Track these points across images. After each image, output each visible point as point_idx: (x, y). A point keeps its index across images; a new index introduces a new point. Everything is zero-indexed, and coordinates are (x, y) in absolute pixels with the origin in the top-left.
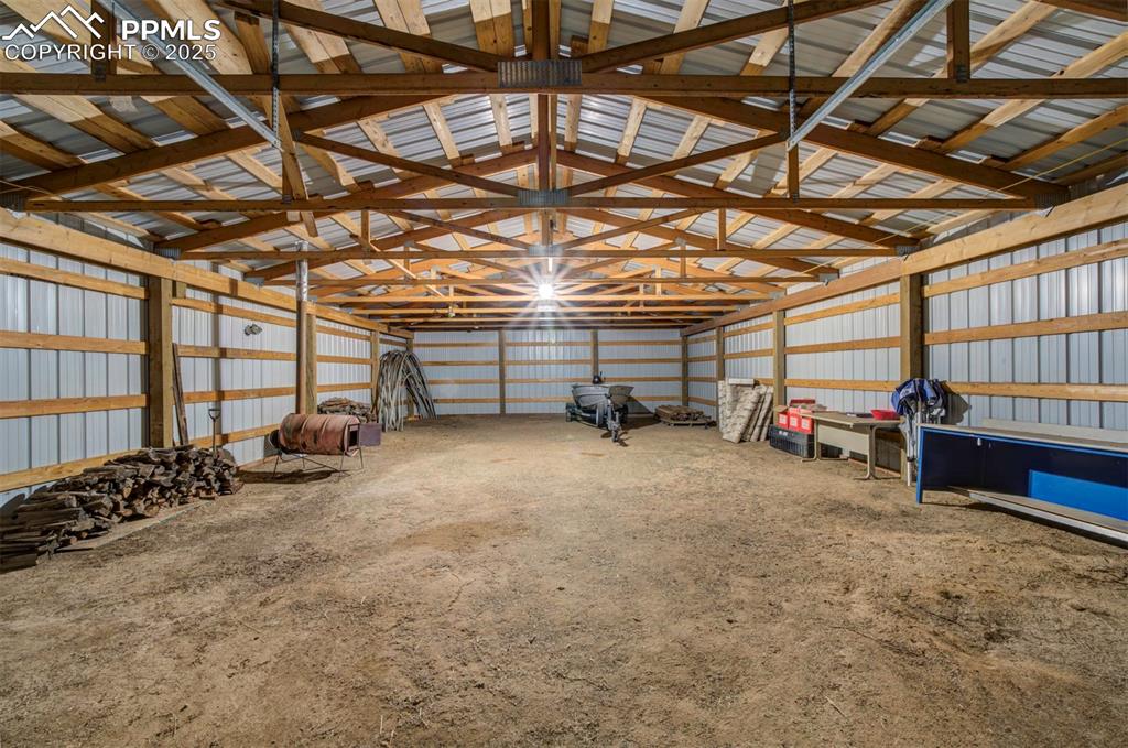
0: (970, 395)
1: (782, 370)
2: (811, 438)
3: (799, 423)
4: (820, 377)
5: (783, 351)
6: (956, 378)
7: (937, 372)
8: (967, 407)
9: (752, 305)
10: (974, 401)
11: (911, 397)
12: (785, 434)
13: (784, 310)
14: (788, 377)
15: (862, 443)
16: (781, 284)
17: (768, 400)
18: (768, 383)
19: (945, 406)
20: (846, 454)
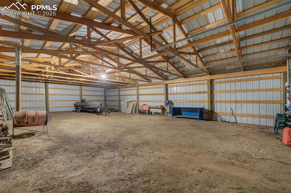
0: (174, 102)
1: (138, 98)
2: (149, 111)
3: (146, 108)
4: (147, 100)
5: (138, 95)
6: (172, 100)
7: (169, 99)
8: (174, 104)
9: (129, 85)
10: (175, 103)
11: (168, 103)
12: (143, 111)
13: (138, 87)
14: (139, 100)
15: (160, 111)
16: (138, 81)
17: (135, 104)
18: (135, 101)
19: (172, 104)
20: (153, 113)
